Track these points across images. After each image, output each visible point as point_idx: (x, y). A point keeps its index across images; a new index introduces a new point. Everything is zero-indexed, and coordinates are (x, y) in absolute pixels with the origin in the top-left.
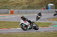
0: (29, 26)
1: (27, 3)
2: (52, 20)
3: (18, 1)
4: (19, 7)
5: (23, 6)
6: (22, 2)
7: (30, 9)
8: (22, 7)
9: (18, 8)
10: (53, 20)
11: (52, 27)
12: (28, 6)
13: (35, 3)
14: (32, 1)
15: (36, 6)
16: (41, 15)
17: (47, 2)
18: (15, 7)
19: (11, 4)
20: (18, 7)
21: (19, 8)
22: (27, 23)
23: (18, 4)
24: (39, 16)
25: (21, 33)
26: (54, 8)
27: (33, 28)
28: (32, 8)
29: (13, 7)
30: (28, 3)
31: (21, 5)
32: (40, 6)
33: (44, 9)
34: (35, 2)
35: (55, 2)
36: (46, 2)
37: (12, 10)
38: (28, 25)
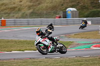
0: (51, 46)
1: (29, 7)
2: (74, 37)
3: (14, 3)
4: (16, 13)
5: (23, 12)
6: (21, 5)
7: (34, 17)
8: (20, 14)
9: (13, 16)
10: (76, 36)
11: (73, 49)
12: (32, 12)
13: (44, 7)
14: (38, 3)
15: (45, 12)
16: (53, 28)
17: (65, 5)
18: (9, 14)
19: (2, 8)
20: (13, 13)
21: (16, 15)
22: (48, 42)
23: (14, 8)
24: (49, 30)
25: (19, 61)
26: (78, 15)
27: (58, 51)
28: (38, 16)
29: (5, 14)
30: (31, 6)
31: (19, 10)
32: (53, 12)
33: (60, 17)
34: (43, 5)
35: (78, 5)
36: (62, 5)
37: (3, 19)
38: (49, 45)
